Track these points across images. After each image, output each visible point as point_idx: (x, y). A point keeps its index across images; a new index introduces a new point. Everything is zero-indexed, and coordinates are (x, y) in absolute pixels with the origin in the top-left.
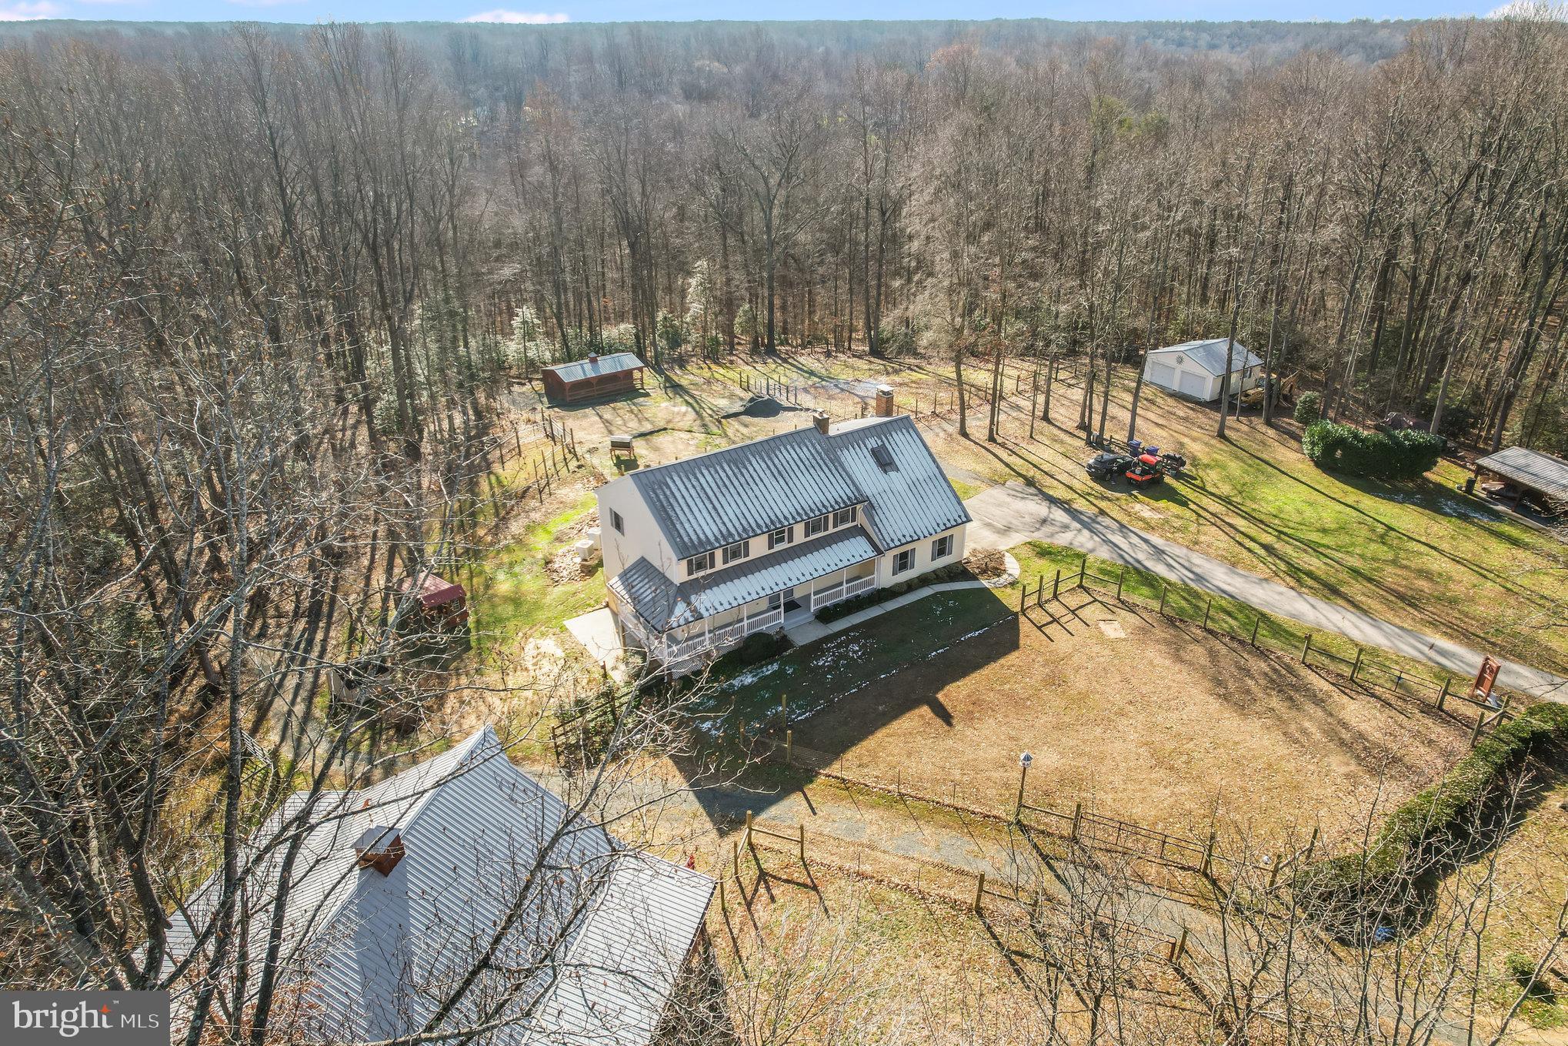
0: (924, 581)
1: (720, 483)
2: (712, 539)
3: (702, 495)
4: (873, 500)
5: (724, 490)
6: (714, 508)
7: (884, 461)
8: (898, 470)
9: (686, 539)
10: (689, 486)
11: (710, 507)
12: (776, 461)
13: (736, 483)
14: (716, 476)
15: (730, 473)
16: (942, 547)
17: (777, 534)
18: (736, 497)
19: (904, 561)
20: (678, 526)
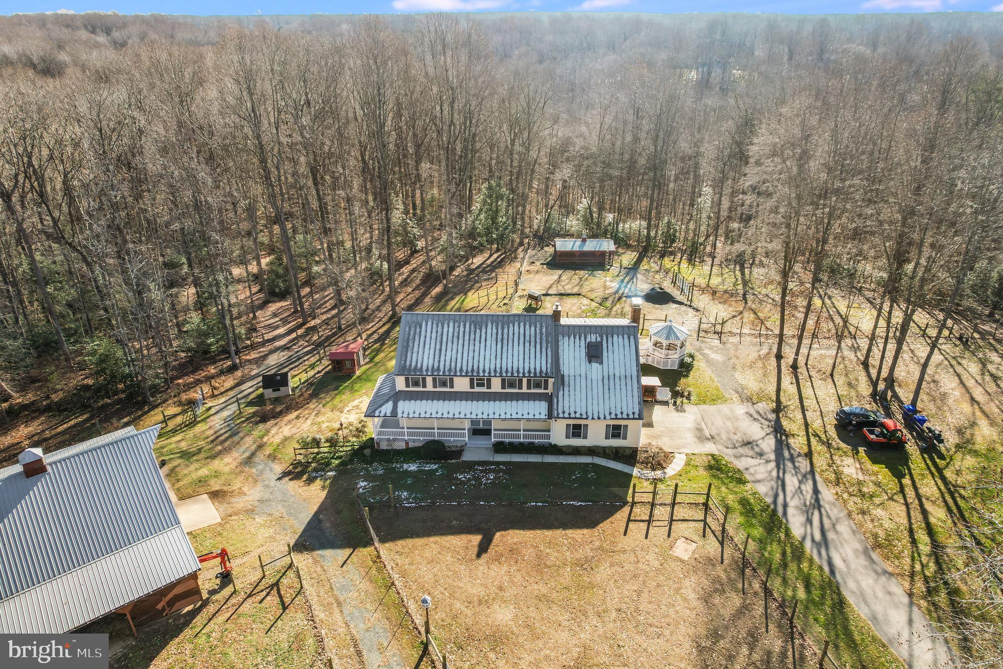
0: (592, 451)
1: (456, 334)
2: (425, 368)
3: (439, 339)
4: (566, 379)
5: (455, 339)
6: (440, 350)
7: (594, 353)
8: (601, 363)
9: (408, 363)
10: (434, 330)
11: (438, 347)
12: (506, 331)
13: (467, 338)
14: (457, 329)
15: (467, 329)
16: (616, 431)
17: (479, 379)
18: (460, 346)
19: (577, 431)
20: (409, 354)
